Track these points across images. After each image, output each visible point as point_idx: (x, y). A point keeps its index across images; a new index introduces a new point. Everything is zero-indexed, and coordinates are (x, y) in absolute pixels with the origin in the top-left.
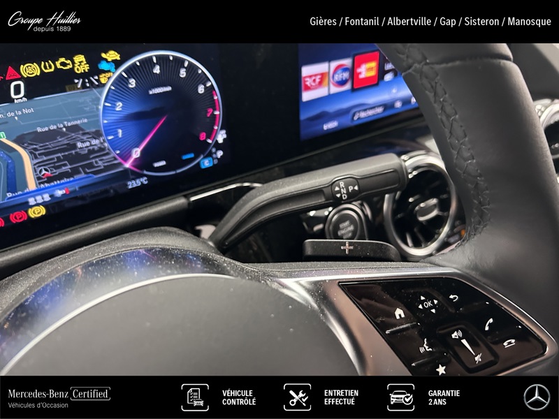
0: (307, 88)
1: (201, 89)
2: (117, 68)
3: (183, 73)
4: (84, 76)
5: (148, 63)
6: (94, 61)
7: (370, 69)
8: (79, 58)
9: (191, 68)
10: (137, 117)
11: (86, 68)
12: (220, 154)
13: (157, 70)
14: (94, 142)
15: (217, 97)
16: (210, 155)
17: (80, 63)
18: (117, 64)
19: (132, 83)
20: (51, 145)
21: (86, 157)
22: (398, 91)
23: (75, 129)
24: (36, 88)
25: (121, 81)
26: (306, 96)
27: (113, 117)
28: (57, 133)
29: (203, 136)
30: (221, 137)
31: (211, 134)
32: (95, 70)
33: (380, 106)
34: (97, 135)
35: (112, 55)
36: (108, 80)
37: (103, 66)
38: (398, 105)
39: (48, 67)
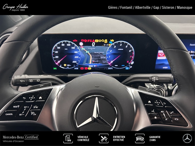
0: (159, 56)
1: (130, 51)
2: (113, 43)
3: (127, 47)
4: (106, 44)
5: (119, 43)
8: (106, 40)
9: (129, 46)
10: (114, 54)
11: (107, 42)
12: (131, 67)
13: (121, 45)
14: (104, 57)
15: (134, 53)
16: (128, 67)
17: (106, 41)
18: (113, 42)
19: (115, 47)
20: (96, 56)
21: (102, 60)
23: (101, 54)
24: (97, 44)
25: (113, 46)
26: (159, 58)
27: (109, 53)
28: (98, 54)
29: (128, 62)
30: (132, 63)
31: (130, 61)
32: (108, 43)
34: (105, 56)
35: (113, 40)
36: (110, 45)
37: (110, 42)
39: (100, 41)
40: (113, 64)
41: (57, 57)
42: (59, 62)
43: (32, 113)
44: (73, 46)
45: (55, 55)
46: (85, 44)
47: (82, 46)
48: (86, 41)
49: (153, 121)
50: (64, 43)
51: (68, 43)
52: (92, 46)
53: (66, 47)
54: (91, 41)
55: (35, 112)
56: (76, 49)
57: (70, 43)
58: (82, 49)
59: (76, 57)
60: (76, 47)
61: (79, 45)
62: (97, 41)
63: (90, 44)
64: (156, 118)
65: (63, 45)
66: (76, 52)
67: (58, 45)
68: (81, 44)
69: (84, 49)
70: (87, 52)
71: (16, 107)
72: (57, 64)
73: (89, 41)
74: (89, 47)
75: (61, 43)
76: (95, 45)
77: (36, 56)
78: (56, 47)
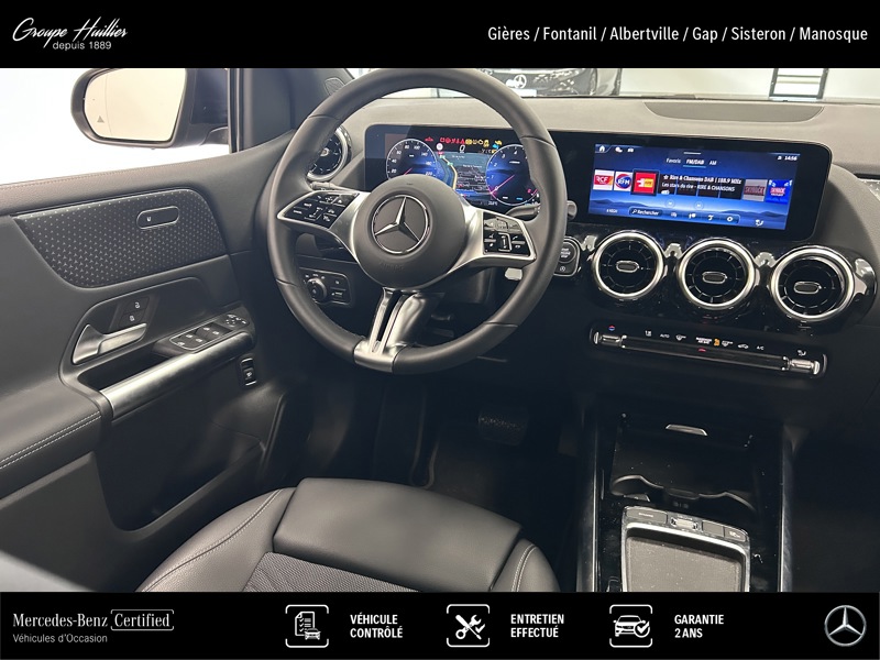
0: (598, 183)
4: (486, 148)
5: (513, 149)
6: (492, 143)
8: (487, 141)
10: (501, 172)
13: (515, 153)
14: (482, 177)
16: (531, 202)
17: (486, 143)
18: (500, 147)
19: (504, 156)
20: (466, 173)
21: (476, 183)
22: (674, 205)
23: (476, 169)
24: (469, 149)
25: (500, 154)
26: (596, 187)
27: (492, 169)
28: (469, 169)
29: (529, 191)
31: (534, 191)
32: (491, 147)
33: (656, 211)
34: (483, 175)
35: (499, 143)
36: (494, 152)
37: (494, 146)
38: (675, 215)
39: (475, 142)
40: (499, 195)
41: (394, 171)
43: (325, 218)
44: (425, 150)
45: (391, 165)
46: (447, 148)
47: (441, 151)
48: (448, 141)
49: (487, 248)
50: (409, 143)
51: (415, 143)
52: (459, 151)
53: (412, 151)
54: (458, 142)
55: (330, 217)
56: (429, 158)
57: (420, 145)
58: (441, 157)
59: (427, 173)
60: (430, 153)
61: (435, 149)
62: (469, 142)
63: (455, 148)
65: (407, 147)
66: (428, 163)
67: (399, 148)
68: (440, 147)
69: (444, 157)
70: (449, 163)
71: (308, 205)
73: (454, 141)
74: (453, 155)
75: (404, 144)
76: (465, 151)
77: (360, 166)
78: (395, 151)
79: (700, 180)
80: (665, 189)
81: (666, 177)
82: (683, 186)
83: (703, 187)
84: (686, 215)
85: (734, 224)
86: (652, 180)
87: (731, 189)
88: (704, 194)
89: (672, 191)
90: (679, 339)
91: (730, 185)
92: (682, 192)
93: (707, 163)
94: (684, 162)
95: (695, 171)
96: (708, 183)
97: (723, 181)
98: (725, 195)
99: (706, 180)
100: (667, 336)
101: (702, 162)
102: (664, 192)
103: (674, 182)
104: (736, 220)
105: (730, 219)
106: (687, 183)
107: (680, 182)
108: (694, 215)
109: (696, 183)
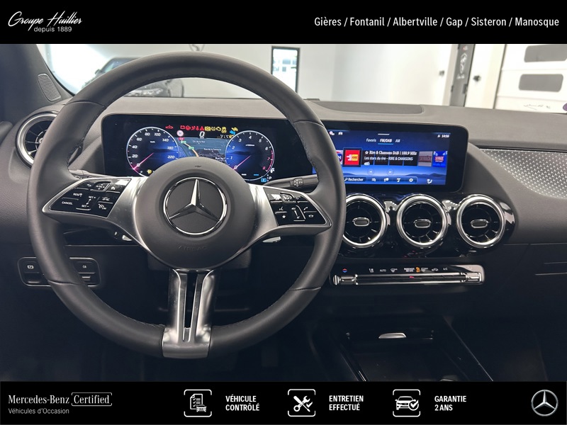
1: (267, 149)
2: (236, 134)
3: (260, 141)
4: (224, 134)
5: (248, 134)
6: (229, 130)
7: (356, 157)
8: (224, 128)
9: (264, 139)
10: (240, 153)
11: (225, 131)
12: (270, 177)
13: (250, 137)
14: (221, 159)
15: (273, 153)
16: (266, 177)
17: (224, 130)
18: (236, 132)
19: (240, 140)
20: (207, 156)
22: (374, 172)
23: (216, 152)
24: (208, 135)
25: (236, 139)
27: (231, 151)
28: (210, 152)
29: (264, 168)
30: (272, 170)
31: (268, 168)
32: (228, 133)
33: (361, 178)
34: (223, 156)
35: (236, 129)
36: (232, 137)
37: (231, 132)
38: (374, 180)
39: (214, 129)
41: (135, 156)
42: (138, 165)
43: (100, 206)
44: (166, 136)
45: (132, 151)
47: (182, 137)
48: (188, 128)
49: (280, 220)
50: (149, 131)
51: (156, 131)
52: (199, 137)
53: (152, 137)
54: (197, 129)
55: (105, 206)
56: (171, 143)
57: (161, 132)
58: (182, 142)
59: (169, 157)
60: (170, 139)
61: (176, 136)
62: (208, 129)
63: (196, 134)
64: (284, 217)
65: (147, 134)
66: (170, 148)
67: (139, 135)
68: (180, 133)
69: (185, 142)
70: (190, 148)
71: (78, 195)
72: (134, 169)
73: (194, 128)
74: (194, 140)
75: (144, 131)
76: (205, 137)
77: (97, 153)
78: (135, 138)
79: (390, 153)
80: (367, 161)
81: (367, 153)
82: (379, 158)
83: (392, 158)
84: (381, 179)
85: (414, 183)
86: (356, 155)
87: (411, 159)
88: (394, 163)
89: (371, 162)
90: (393, 271)
91: (409, 156)
92: (378, 163)
93: (393, 141)
94: (378, 141)
95: (386, 147)
96: (395, 156)
97: (405, 153)
98: (407, 163)
99: (394, 153)
100: (385, 270)
101: (391, 141)
102: (367, 164)
103: (373, 156)
104: (415, 181)
105: (411, 180)
106: (381, 156)
107: (376, 156)
108: (387, 179)
109: (387, 156)
